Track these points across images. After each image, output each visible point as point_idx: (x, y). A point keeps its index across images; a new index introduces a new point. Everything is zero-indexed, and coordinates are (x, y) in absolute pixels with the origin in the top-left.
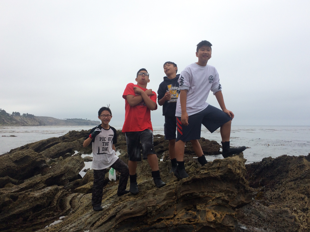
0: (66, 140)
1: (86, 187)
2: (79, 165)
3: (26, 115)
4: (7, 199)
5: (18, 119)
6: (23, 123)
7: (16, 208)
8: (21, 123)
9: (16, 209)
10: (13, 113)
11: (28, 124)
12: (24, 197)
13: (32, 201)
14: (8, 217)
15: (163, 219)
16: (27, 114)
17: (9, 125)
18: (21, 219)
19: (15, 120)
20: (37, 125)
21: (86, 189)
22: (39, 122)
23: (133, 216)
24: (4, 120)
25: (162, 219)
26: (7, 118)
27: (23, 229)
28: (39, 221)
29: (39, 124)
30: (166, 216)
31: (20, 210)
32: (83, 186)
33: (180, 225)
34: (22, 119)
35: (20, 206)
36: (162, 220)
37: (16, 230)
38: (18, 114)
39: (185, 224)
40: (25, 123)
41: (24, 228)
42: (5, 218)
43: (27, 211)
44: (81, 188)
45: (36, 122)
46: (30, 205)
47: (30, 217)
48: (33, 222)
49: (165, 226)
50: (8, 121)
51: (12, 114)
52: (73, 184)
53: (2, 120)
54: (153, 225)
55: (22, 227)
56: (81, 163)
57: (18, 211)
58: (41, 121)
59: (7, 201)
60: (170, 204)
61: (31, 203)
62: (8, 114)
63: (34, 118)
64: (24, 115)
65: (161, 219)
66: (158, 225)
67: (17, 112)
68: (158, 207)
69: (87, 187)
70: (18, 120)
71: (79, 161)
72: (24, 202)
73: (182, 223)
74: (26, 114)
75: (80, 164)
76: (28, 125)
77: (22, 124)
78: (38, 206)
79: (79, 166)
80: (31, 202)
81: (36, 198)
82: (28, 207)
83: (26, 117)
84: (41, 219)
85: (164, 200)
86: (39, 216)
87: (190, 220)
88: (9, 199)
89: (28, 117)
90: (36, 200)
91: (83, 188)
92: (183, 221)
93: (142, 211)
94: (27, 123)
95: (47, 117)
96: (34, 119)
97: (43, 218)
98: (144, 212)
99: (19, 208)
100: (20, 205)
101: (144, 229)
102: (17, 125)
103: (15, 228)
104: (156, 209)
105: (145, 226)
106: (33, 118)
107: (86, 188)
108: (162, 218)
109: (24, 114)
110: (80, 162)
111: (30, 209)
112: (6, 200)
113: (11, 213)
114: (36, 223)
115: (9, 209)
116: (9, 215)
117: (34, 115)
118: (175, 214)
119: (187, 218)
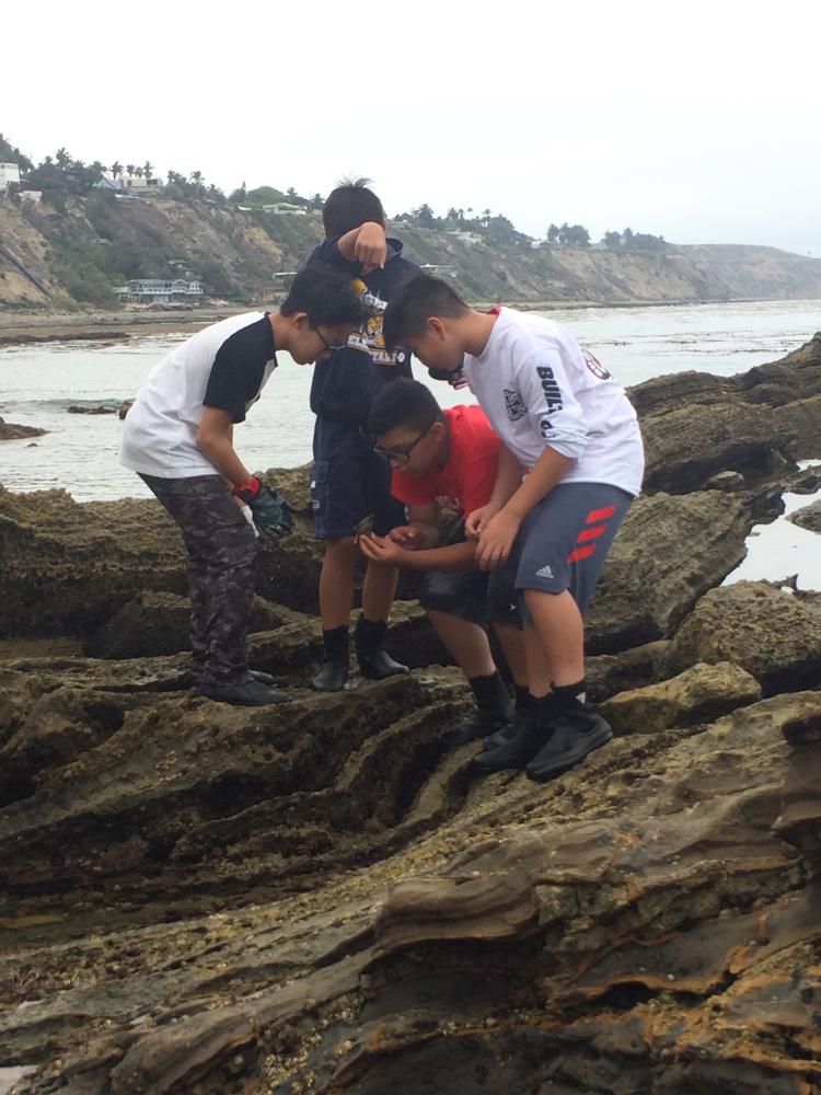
0: (764, 386)
1: (662, 696)
2: (701, 549)
3: (623, 241)
4: (53, 724)
5: (578, 264)
6: (607, 290)
7: (106, 778)
8: (597, 289)
9: (107, 786)
10: (553, 231)
11: (632, 293)
12: (154, 720)
13: (200, 748)
14: (59, 824)
15: (655, 993)
16: (628, 232)
17: (530, 305)
18: (137, 845)
19: (562, 274)
20: (683, 302)
21: (665, 709)
22: (696, 283)
23: (452, 934)
24: (503, 277)
25: (642, 994)
26: (519, 260)
27: (128, 905)
28: (227, 869)
29: (691, 292)
30: (683, 973)
31: (125, 796)
32: (650, 691)
33: (710, 1060)
34: (598, 266)
35: (129, 770)
36: (645, 1002)
37: (98, 902)
38: (574, 236)
39: (737, 1061)
40: (618, 292)
41: (138, 896)
42: (44, 828)
43: (166, 803)
44: (636, 702)
45: (675, 278)
46: (185, 772)
47: (182, 840)
48: (193, 872)
49: (639, 1050)
50: (524, 282)
51: (545, 238)
52: (607, 668)
53: (493, 275)
54: (575, 1025)
55: (128, 892)
56: (723, 537)
57: (112, 796)
58: (703, 273)
59: (54, 735)
60: (743, 887)
61: (190, 761)
62: (524, 241)
63: (664, 258)
64: (611, 238)
65: (641, 986)
66: (610, 1029)
67: (570, 225)
68: (621, 898)
69: (671, 695)
70: (579, 274)
71: (706, 525)
72: (157, 751)
73: (727, 1051)
74: (621, 233)
75: (714, 543)
76: (633, 301)
77: (602, 298)
78: (230, 781)
79: (698, 556)
80: (194, 756)
81: (221, 735)
82: (172, 782)
83: (619, 256)
84: (237, 859)
85: (702, 846)
86: (233, 842)
87: (797, 1039)
88: (66, 724)
89: (633, 255)
90: (219, 746)
91: (646, 701)
92: (739, 1033)
93: (509, 907)
94: (626, 290)
95: (740, 251)
96: (665, 261)
97: (249, 854)
98: (520, 915)
99: (126, 781)
100: (133, 768)
101: (524, 1036)
102: (575, 304)
103: (95, 890)
104: (597, 911)
105: (533, 1021)
106: (658, 257)
107: (665, 703)
108: (650, 982)
109: (608, 234)
110: (709, 534)
111: (182, 791)
112: (49, 729)
113: (78, 806)
114: (204, 878)
115: (66, 780)
116: (63, 814)
117: (666, 240)
118: (734, 970)
119: (773, 1017)
